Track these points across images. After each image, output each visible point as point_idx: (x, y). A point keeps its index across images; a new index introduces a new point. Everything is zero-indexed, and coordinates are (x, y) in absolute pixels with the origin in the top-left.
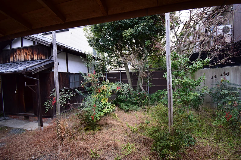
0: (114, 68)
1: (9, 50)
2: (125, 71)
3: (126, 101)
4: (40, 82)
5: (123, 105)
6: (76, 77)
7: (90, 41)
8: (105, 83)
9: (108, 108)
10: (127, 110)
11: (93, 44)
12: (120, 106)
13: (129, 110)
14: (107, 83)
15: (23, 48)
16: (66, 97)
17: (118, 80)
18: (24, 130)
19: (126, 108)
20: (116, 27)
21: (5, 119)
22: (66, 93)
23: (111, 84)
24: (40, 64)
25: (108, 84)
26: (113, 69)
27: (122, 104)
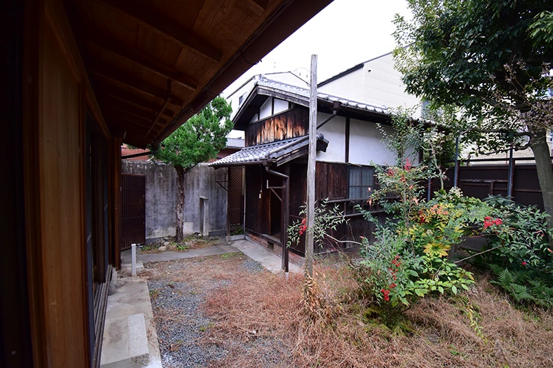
0: (488, 152)
1: (257, 123)
2: (533, 162)
3: (524, 268)
4: (290, 181)
5: (507, 277)
6: (364, 174)
7: (410, 78)
8: (444, 197)
9: (443, 278)
10: (524, 301)
11: (418, 86)
12: (495, 276)
13: (532, 302)
14: (451, 197)
15: (274, 117)
16: (328, 223)
17: (499, 192)
18: (261, 268)
19: (523, 293)
20: (500, 12)
21: (245, 239)
22: (329, 213)
23: (467, 203)
24: (293, 145)
25: (456, 202)
26: (482, 153)
27: (505, 274)
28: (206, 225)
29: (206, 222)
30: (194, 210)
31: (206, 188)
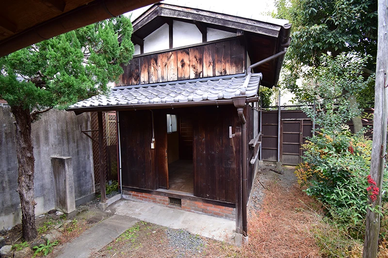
1: (137, 57)
15: (173, 52)
21: (122, 199)
28: (71, 196)
29: (71, 192)
30: (43, 179)
31: (60, 142)
